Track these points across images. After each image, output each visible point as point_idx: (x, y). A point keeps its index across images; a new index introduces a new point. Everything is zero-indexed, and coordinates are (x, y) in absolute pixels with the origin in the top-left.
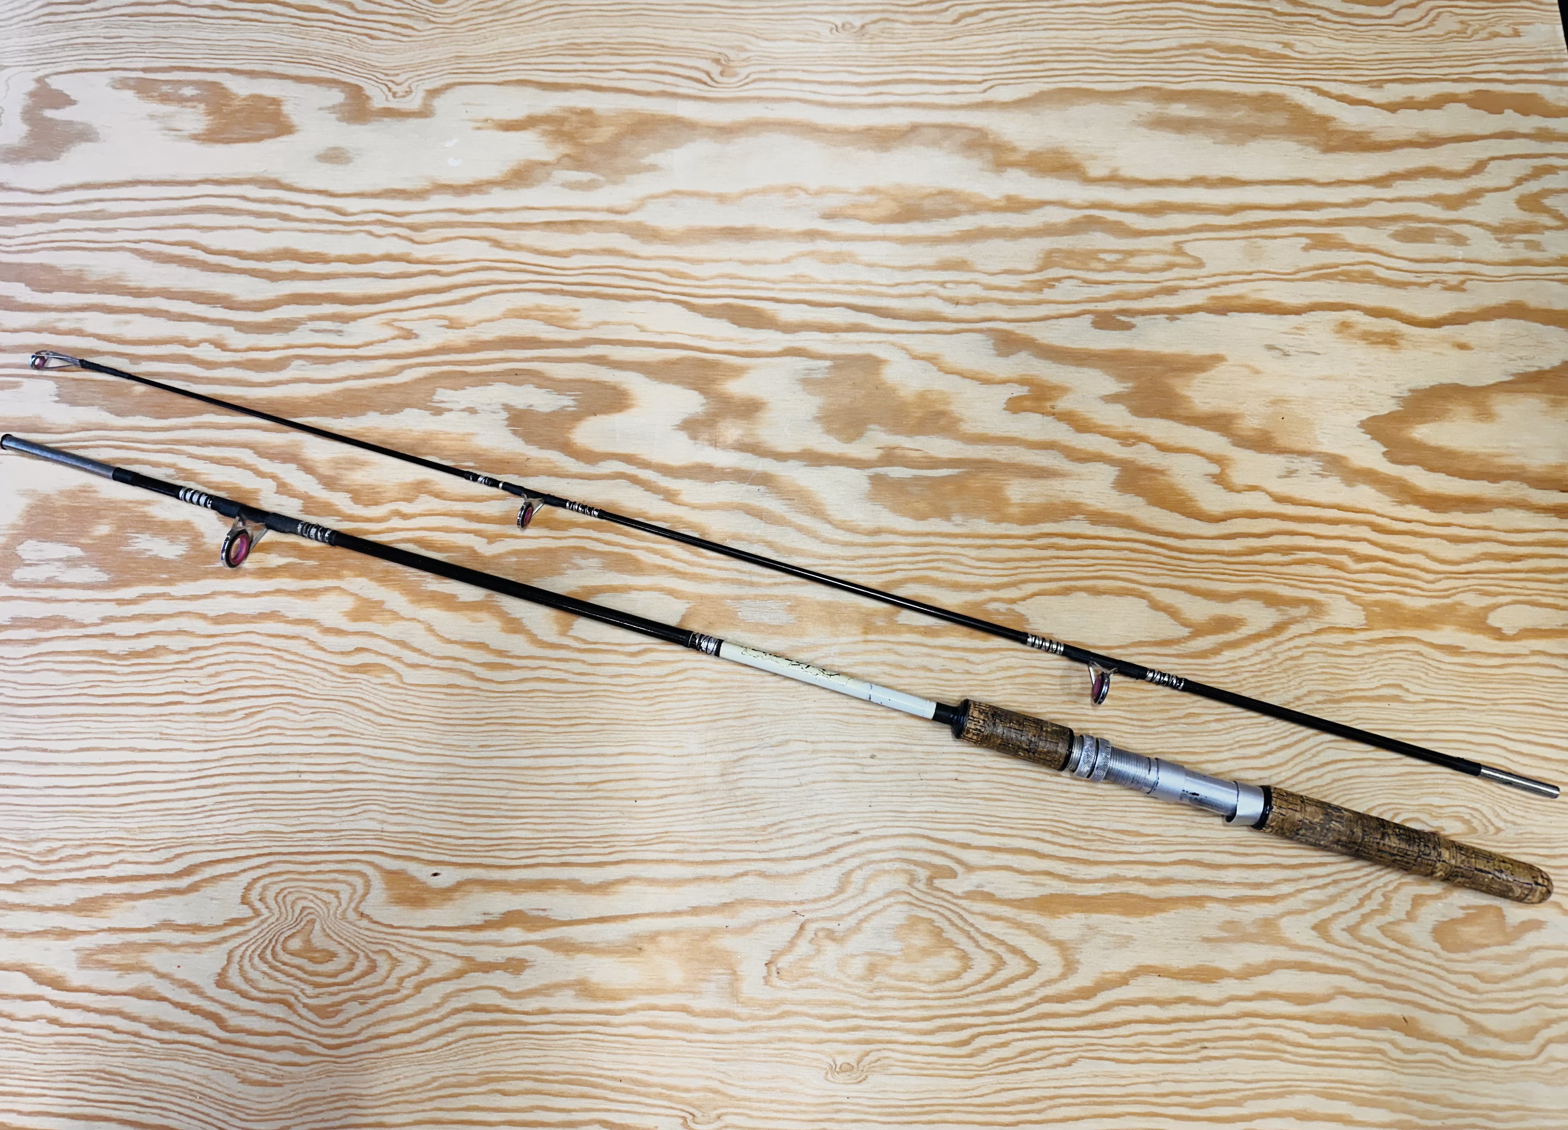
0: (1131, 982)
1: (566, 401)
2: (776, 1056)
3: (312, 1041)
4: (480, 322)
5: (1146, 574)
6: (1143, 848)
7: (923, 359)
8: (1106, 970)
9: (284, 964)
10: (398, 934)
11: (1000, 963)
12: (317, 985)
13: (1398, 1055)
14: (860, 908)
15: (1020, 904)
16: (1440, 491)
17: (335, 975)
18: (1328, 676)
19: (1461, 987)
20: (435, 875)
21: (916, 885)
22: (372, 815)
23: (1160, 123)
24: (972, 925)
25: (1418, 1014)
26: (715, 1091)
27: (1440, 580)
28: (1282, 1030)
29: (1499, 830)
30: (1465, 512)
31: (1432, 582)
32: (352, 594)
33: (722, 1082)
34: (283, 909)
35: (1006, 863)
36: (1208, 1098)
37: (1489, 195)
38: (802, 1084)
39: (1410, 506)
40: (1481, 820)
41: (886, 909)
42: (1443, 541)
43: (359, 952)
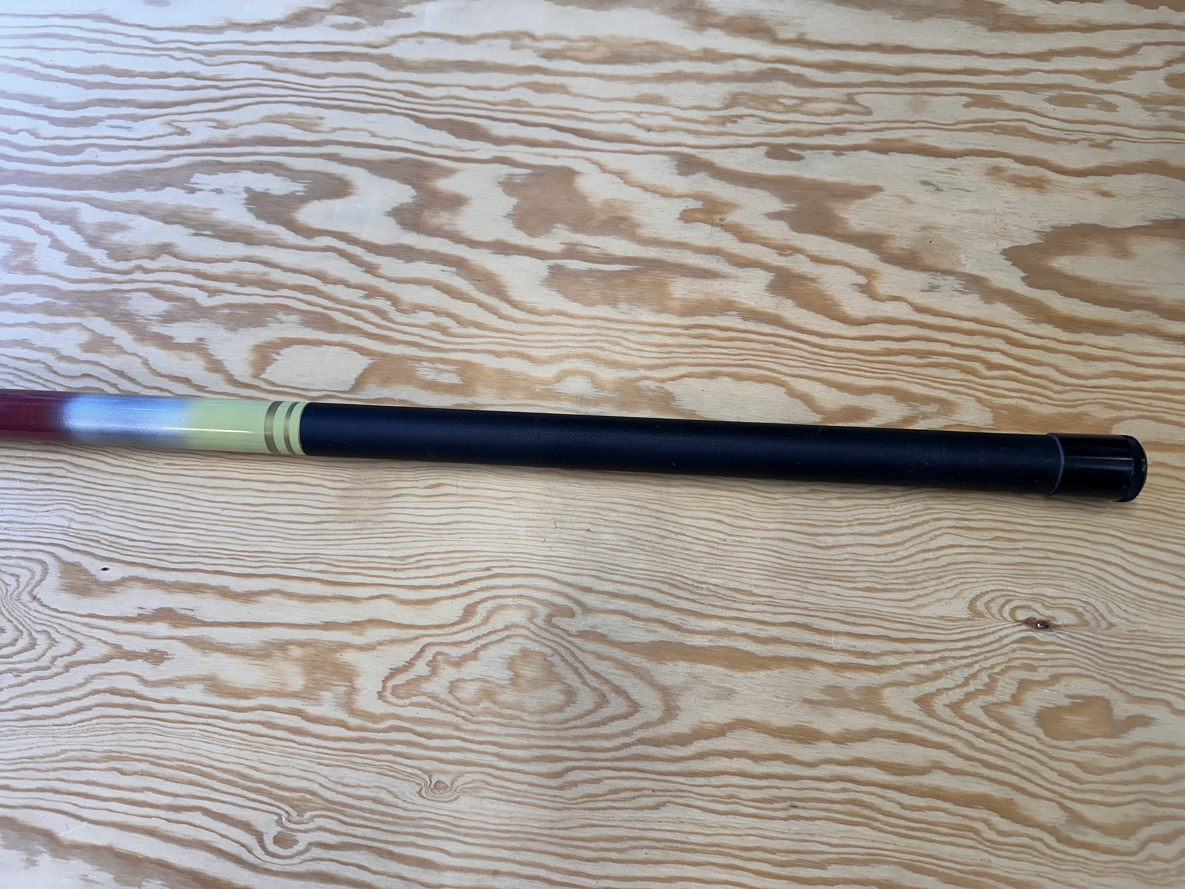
0: (729, 734)
1: (298, 188)
2: (377, 766)
4: (241, 125)
5: (785, 365)
6: (754, 607)
7: (612, 173)
8: (705, 719)
10: (61, 618)
11: (603, 702)
13: (992, 835)
14: (478, 637)
15: (631, 647)
16: (1074, 314)
19: (1061, 774)
20: (105, 569)
21: (535, 620)
22: (64, 513)
24: (582, 663)
25: (1015, 796)
26: (313, 793)
27: (1067, 392)
28: (874, 797)
29: (1111, 625)
30: (1098, 333)
31: (1060, 393)
32: (89, 330)
33: (321, 785)
35: (623, 609)
36: (793, 857)
37: (1139, 73)
38: (396, 796)
39: (1044, 325)
40: (1093, 614)
41: (502, 640)
42: (1074, 358)
43: (24, 630)
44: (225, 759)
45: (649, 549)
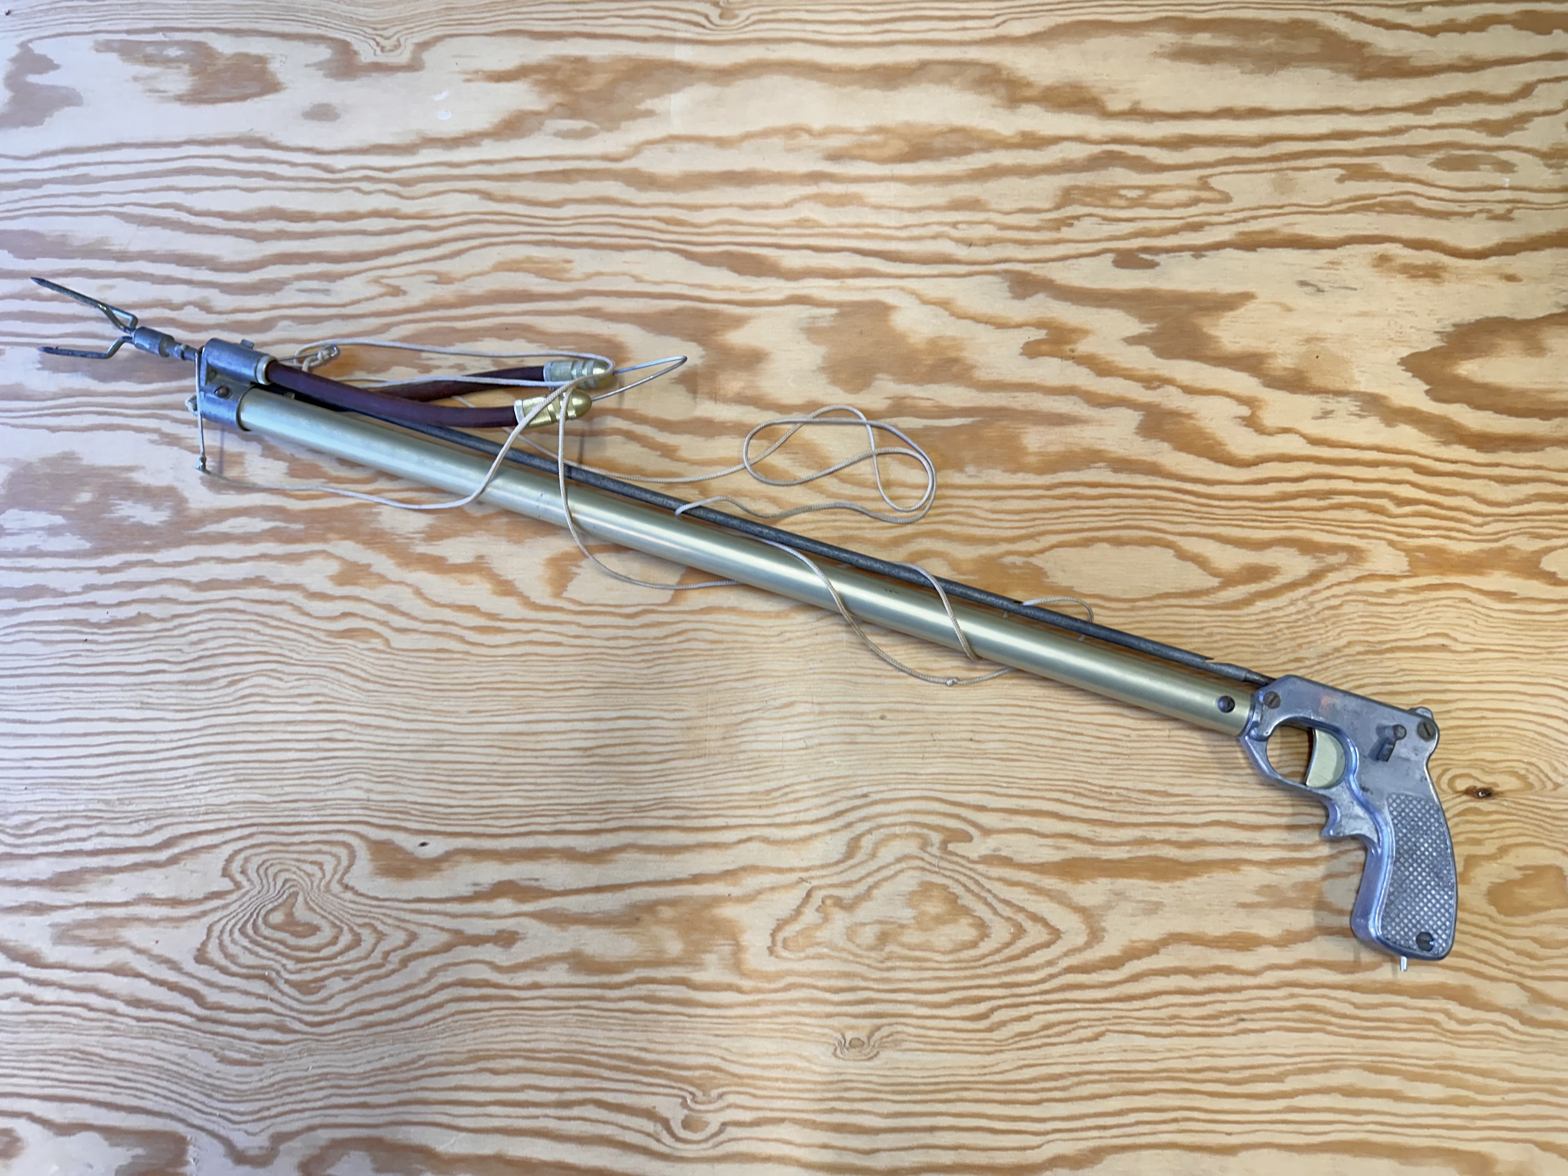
0: (1162, 951)
2: (781, 1031)
3: (294, 1018)
4: (469, 277)
5: (1171, 522)
6: (1172, 809)
7: (934, 304)
8: (1134, 938)
9: (266, 938)
10: (382, 907)
11: (1020, 932)
12: (299, 960)
13: (1453, 1026)
14: (869, 875)
15: (1042, 868)
16: (1489, 430)
17: (318, 949)
18: (1368, 626)
19: (1519, 952)
20: (423, 844)
21: (929, 849)
22: (358, 784)
23: (1182, 54)
24: (989, 891)
25: (1472, 981)
26: (716, 1069)
27: (1487, 523)
28: (1325, 1000)
29: (1557, 786)
30: (1516, 450)
31: (1481, 525)
32: (338, 558)
33: (723, 1059)
34: (265, 881)
35: (1024, 826)
36: (1247, 1073)
37: (1537, 120)
38: (808, 1061)
39: (1456, 447)
40: (1537, 776)
41: (896, 874)
42: (1492, 483)
43: (343, 925)
44: (609, 1044)
45: (1044, 755)
